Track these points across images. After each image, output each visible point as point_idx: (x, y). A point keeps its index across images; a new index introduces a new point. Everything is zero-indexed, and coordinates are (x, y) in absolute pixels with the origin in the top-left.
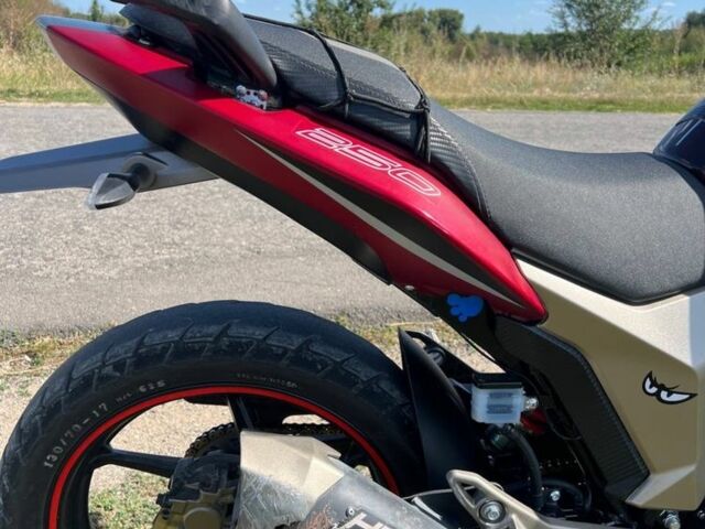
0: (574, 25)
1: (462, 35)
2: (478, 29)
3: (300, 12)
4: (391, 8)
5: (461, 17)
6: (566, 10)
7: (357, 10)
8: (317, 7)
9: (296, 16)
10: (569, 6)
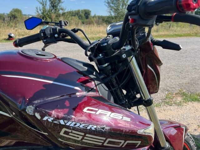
0: (113, 14)
1: (91, 16)
2: (95, 15)
3: (38, 12)
4: (65, 10)
5: (90, 11)
6: (110, 10)
7: (55, 11)
8: (43, 10)
9: (37, 13)
10: (111, 10)
